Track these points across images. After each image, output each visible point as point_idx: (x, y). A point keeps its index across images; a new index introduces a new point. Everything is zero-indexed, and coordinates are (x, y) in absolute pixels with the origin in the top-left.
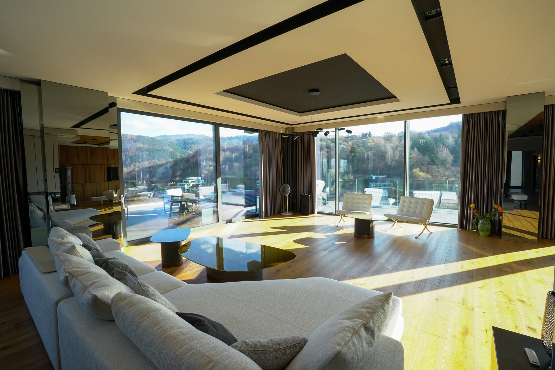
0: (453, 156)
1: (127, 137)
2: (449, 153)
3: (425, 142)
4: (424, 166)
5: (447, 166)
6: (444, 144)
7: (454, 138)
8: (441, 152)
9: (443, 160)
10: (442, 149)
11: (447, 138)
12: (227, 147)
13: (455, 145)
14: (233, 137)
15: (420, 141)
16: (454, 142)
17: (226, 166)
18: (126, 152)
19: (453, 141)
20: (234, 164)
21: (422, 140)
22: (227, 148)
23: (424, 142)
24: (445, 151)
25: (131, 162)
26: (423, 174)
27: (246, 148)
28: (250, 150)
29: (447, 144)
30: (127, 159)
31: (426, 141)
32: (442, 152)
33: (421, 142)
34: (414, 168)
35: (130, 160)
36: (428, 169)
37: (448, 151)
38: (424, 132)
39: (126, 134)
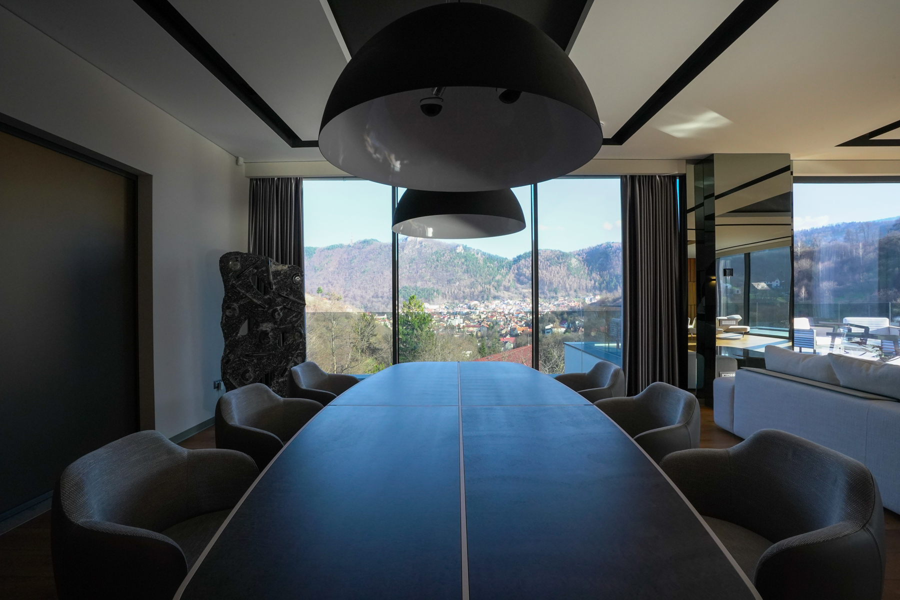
1: (613, 247)
12: (803, 250)
14: (817, 229)
17: (801, 288)
18: (611, 269)
20: (821, 285)
22: (804, 252)
25: (617, 283)
27: (857, 249)
28: (870, 252)
30: (612, 279)
35: (617, 281)
39: (611, 242)
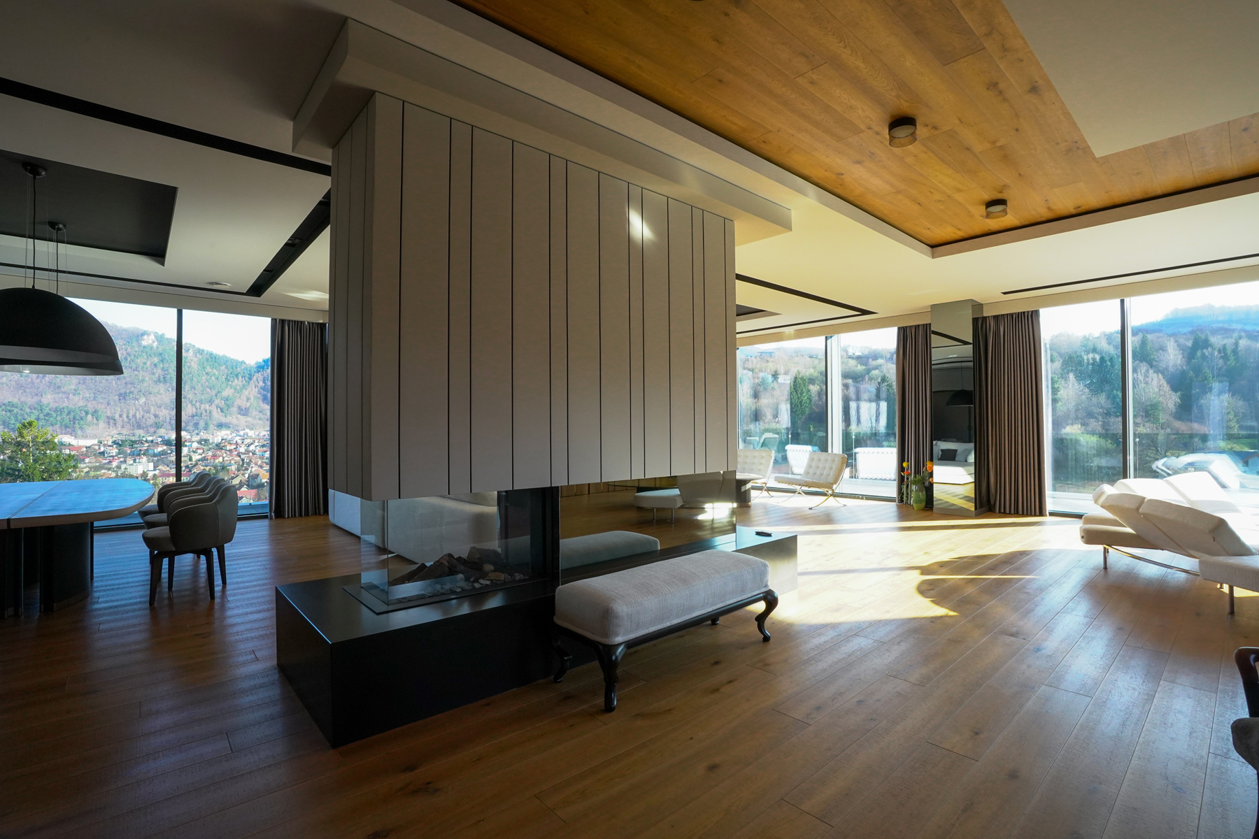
0: (1179, 393)
2: (1166, 388)
3: (1098, 360)
4: (1094, 420)
5: (1161, 421)
6: (1154, 363)
7: (1181, 347)
8: (1143, 385)
9: (1148, 403)
10: (1146, 376)
11: (1163, 349)
13: (1185, 368)
15: (1085, 357)
16: (1183, 357)
19: (1180, 357)
21: (1091, 356)
23: (1094, 359)
24: (1155, 383)
26: (1092, 439)
29: (1163, 365)
31: (1102, 359)
32: (1147, 383)
33: (1088, 360)
34: (1067, 425)
36: (1106, 427)
37: (1163, 382)
38: (1097, 334)
